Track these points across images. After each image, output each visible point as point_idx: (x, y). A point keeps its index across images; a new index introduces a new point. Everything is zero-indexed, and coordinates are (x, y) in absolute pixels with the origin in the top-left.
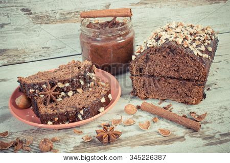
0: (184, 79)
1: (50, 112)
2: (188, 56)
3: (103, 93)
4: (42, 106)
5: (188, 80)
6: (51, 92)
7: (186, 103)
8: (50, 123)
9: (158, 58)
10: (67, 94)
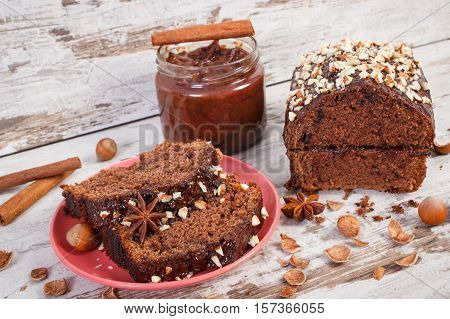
0: (392, 147)
1: (155, 256)
2: (400, 104)
3: (251, 205)
4: (132, 245)
5: (400, 147)
6: (146, 215)
7: (393, 190)
8: (155, 279)
9: (343, 112)
10: (177, 215)
